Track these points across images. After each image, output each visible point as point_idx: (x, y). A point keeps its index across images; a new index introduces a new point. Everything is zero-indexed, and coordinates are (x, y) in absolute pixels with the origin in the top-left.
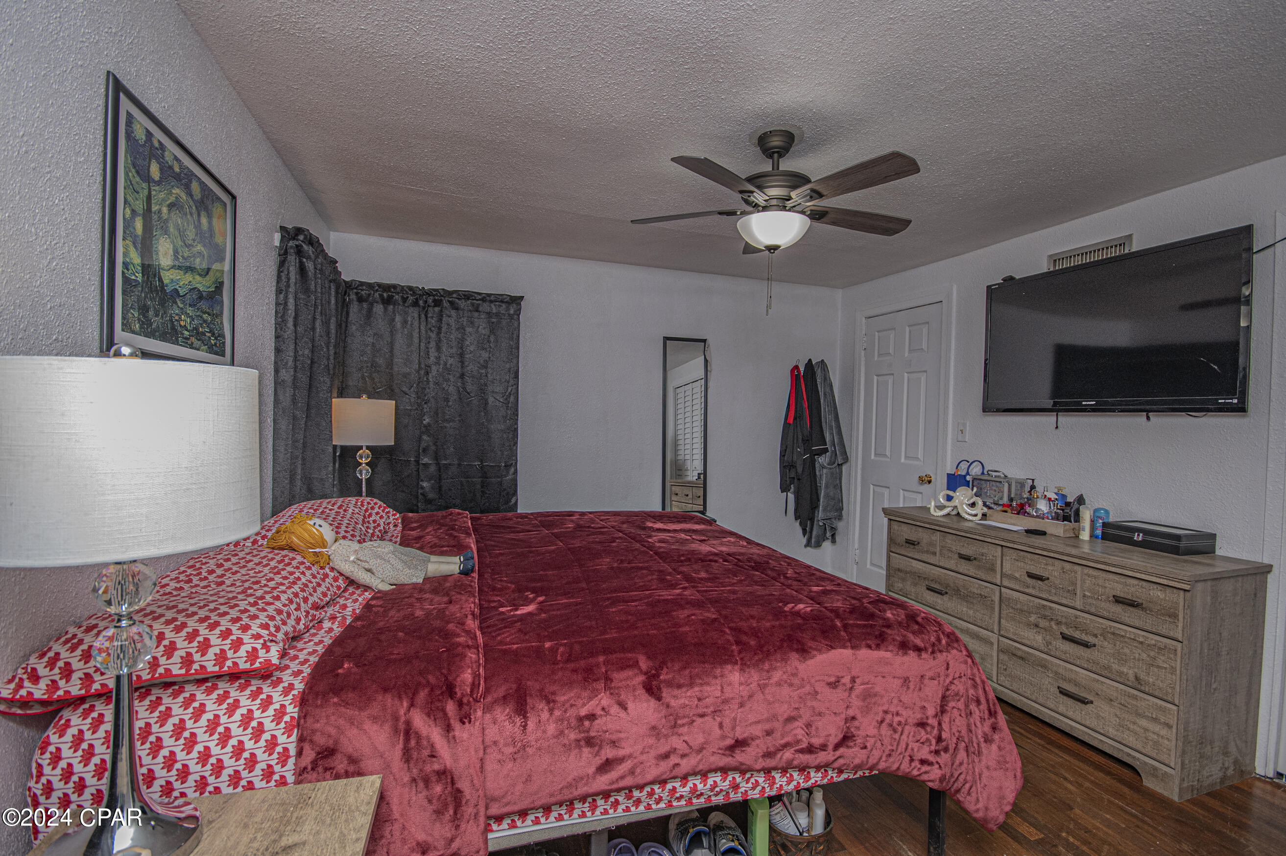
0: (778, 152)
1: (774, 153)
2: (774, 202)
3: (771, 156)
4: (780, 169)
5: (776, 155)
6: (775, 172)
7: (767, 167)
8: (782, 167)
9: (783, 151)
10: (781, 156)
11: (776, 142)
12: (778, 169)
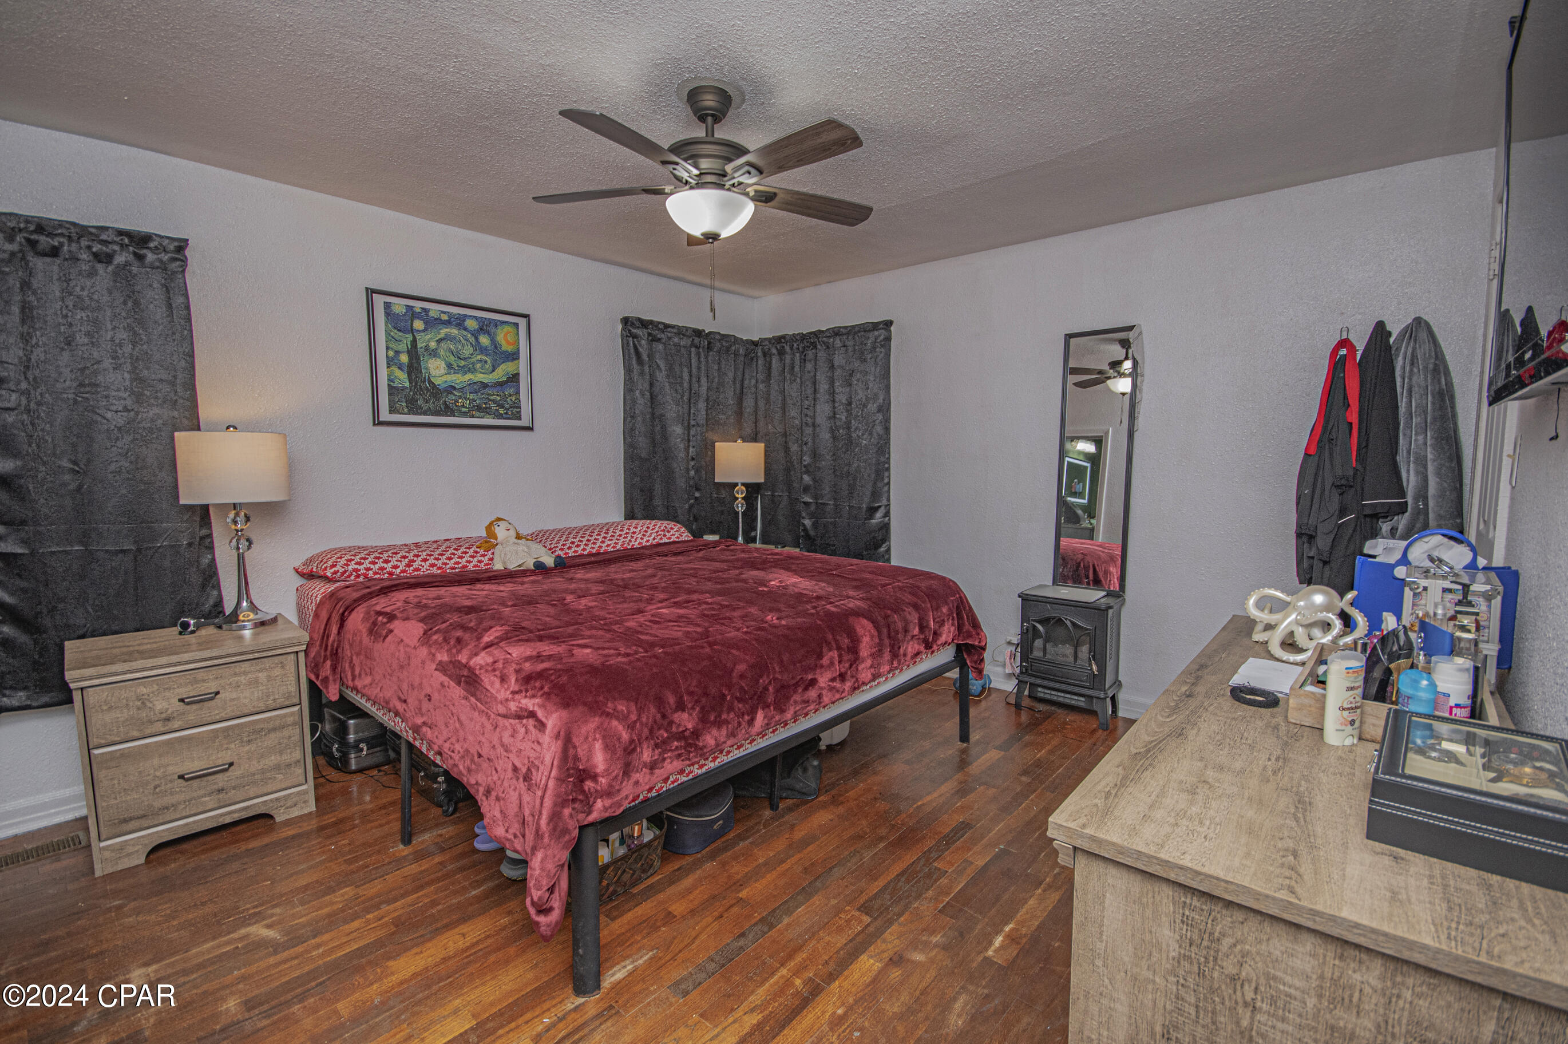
0: (712, 115)
1: (707, 115)
2: (709, 179)
3: (702, 119)
4: (716, 135)
5: (710, 119)
7: (700, 133)
8: (719, 134)
9: (716, 116)
10: (717, 120)
11: (709, 101)
12: (713, 135)
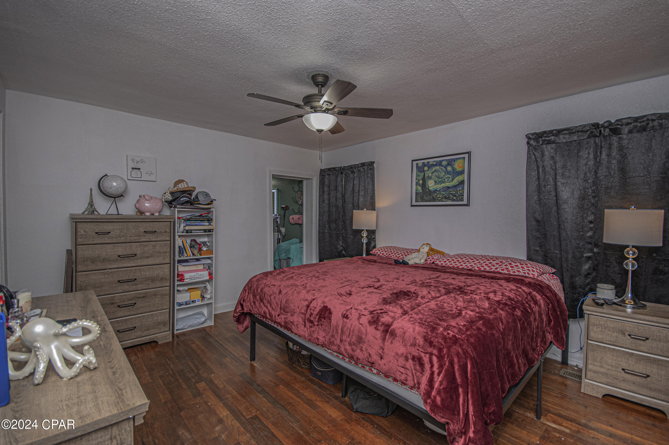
0: (321, 84)
1: (319, 84)
3: (317, 86)
5: (320, 86)
6: (320, 94)
9: (324, 84)
